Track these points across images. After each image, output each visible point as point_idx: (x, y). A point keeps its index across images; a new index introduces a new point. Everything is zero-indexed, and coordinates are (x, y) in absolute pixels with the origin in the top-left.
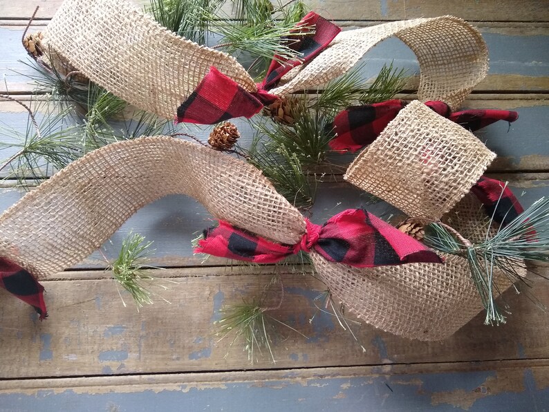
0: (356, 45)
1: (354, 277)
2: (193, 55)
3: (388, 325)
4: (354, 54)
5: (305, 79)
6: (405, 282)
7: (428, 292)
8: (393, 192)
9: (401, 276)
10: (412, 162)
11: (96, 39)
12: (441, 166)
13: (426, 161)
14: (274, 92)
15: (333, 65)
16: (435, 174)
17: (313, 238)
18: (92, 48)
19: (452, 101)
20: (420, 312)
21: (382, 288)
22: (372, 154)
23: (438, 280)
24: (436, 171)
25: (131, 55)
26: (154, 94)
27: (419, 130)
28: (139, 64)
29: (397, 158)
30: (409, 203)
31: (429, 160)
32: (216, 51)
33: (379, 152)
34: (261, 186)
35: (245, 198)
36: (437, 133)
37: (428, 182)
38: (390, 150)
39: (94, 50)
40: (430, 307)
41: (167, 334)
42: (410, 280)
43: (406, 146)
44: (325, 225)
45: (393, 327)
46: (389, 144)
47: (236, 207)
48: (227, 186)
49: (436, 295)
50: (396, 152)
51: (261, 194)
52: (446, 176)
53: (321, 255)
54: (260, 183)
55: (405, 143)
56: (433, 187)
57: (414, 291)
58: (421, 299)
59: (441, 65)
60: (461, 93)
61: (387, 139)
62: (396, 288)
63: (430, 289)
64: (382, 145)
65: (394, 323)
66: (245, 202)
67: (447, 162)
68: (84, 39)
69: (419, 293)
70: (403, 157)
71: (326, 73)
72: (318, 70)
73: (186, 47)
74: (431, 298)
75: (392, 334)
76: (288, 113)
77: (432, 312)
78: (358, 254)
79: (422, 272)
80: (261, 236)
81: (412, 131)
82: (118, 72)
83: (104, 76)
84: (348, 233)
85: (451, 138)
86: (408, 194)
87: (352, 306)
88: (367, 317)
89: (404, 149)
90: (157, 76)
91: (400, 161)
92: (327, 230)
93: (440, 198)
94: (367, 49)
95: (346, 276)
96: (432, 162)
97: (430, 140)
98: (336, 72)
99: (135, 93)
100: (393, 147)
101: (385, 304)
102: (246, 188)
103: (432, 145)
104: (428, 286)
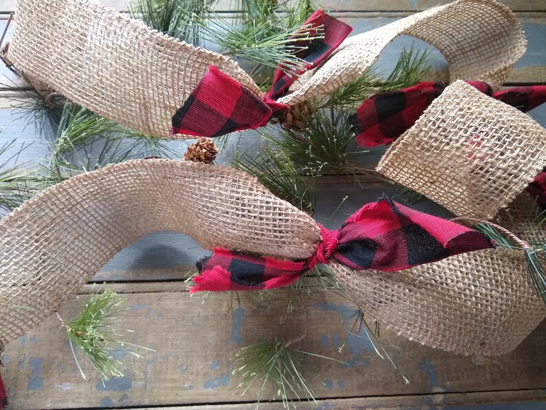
0: (370, 44)
1: (387, 285)
2: (189, 59)
3: (436, 340)
4: (369, 53)
5: (317, 84)
6: (447, 284)
7: (476, 293)
8: (437, 184)
9: (441, 278)
10: (462, 145)
11: (73, 54)
12: (498, 150)
13: (479, 144)
14: (282, 101)
15: (346, 66)
16: (490, 160)
17: (331, 245)
18: (71, 66)
19: (492, 80)
20: (472, 319)
21: (422, 294)
22: (414, 136)
23: (484, 277)
24: (492, 156)
25: (117, 66)
26: (146, 108)
27: (469, 109)
28: (127, 76)
29: (444, 140)
30: (457, 197)
31: (483, 143)
32: (214, 54)
33: (423, 133)
34: (260, 193)
35: (243, 210)
36: (490, 112)
37: (481, 169)
38: (435, 131)
39: (73, 67)
40: (482, 311)
41: (178, 359)
42: (452, 281)
43: (454, 127)
44: (343, 227)
45: (442, 341)
46: (434, 124)
47: (233, 224)
48: (219, 201)
49: (486, 295)
50: (442, 133)
51: (261, 202)
52: (505, 161)
53: (343, 264)
54: (257, 191)
55: (453, 122)
56: (487, 175)
57: (460, 293)
58: (470, 303)
59: (469, 51)
60: (500, 71)
61: (431, 118)
62: (438, 293)
63: (477, 289)
64: (426, 125)
65: (444, 336)
66: (243, 216)
67: (505, 146)
68: (59, 57)
69: (465, 295)
70: (451, 140)
71: (340, 76)
72: (331, 72)
73: (180, 49)
74: (481, 299)
75: (442, 351)
76: (298, 117)
77: (486, 317)
78: (389, 255)
79: (464, 270)
80: (267, 254)
81: (461, 110)
82: (103, 88)
83: (87, 95)
84: (373, 231)
85: (509, 118)
86: (455, 185)
87: (389, 323)
88: (409, 333)
89: (452, 130)
90: (148, 88)
91: (448, 144)
92: (346, 232)
93: (496, 189)
94: (384, 45)
95: (377, 285)
96: (487, 145)
97: (484, 120)
98: (351, 73)
99: (124, 110)
100: (439, 127)
101: (429, 314)
102: (243, 199)
103: (485, 126)
104: (475, 286)
